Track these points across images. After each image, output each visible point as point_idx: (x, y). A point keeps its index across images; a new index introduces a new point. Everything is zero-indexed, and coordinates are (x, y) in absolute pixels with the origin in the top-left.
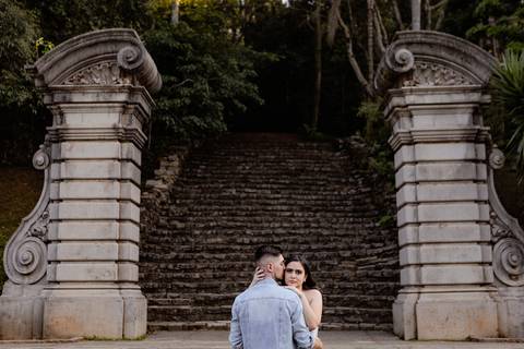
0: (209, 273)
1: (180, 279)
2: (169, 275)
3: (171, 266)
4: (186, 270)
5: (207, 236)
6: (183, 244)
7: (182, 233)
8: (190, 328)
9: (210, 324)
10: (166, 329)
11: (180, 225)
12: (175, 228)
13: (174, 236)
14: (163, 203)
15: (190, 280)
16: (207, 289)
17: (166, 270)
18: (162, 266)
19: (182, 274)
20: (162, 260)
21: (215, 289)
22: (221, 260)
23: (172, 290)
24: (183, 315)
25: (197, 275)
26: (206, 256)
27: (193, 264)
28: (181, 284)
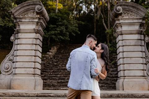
0: (63, 75)
1: (54, 77)
2: (51, 76)
3: (52, 73)
4: (56, 74)
5: (63, 66)
6: (56, 68)
7: (56, 66)
9: (61, 88)
11: (55, 64)
13: (54, 66)
14: (51, 58)
15: (57, 77)
16: (61, 79)
18: (49, 73)
21: (64, 79)
22: (66, 72)
23: (51, 79)
24: (54, 86)
25: (59, 76)
26: (62, 71)
27: (58, 73)
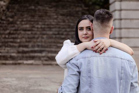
0: (24, 40)
1: (12, 42)
2: (6, 40)
3: (7, 36)
4: (13, 38)
5: (22, 25)
6: (13, 27)
7: (12, 23)
8: (16, 64)
9: (25, 62)
10: (5, 64)
11: (11, 20)
12: (9, 21)
13: (9, 24)
14: (4, 11)
15: (16, 42)
16: (23, 46)
17: (5, 38)
18: (3, 36)
19: (12, 40)
20: (3, 34)
21: (26, 46)
22: (28, 34)
23: (7, 47)
24: (12, 58)
25: (19, 40)
26: (23, 32)
27: (16, 36)
28: (11, 44)
